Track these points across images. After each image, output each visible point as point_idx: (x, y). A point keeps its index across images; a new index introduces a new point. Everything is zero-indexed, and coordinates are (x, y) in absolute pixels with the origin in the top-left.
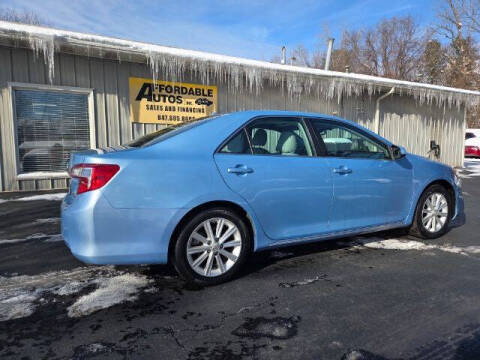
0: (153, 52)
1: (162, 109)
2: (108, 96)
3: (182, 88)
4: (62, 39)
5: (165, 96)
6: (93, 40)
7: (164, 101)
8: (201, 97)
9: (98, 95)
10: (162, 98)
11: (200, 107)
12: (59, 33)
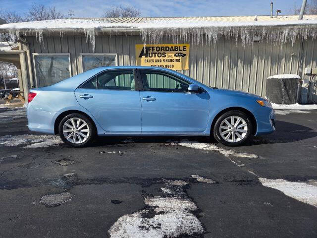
0: (144, 29)
1: (153, 62)
2: (124, 56)
3: (166, 47)
4: (98, 29)
5: (155, 53)
6: (113, 27)
7: (155, 56)
8: (179, 52)
9: (120, 56)
10: (153, 55)
11: (178, 58)
12: (97, 26)
